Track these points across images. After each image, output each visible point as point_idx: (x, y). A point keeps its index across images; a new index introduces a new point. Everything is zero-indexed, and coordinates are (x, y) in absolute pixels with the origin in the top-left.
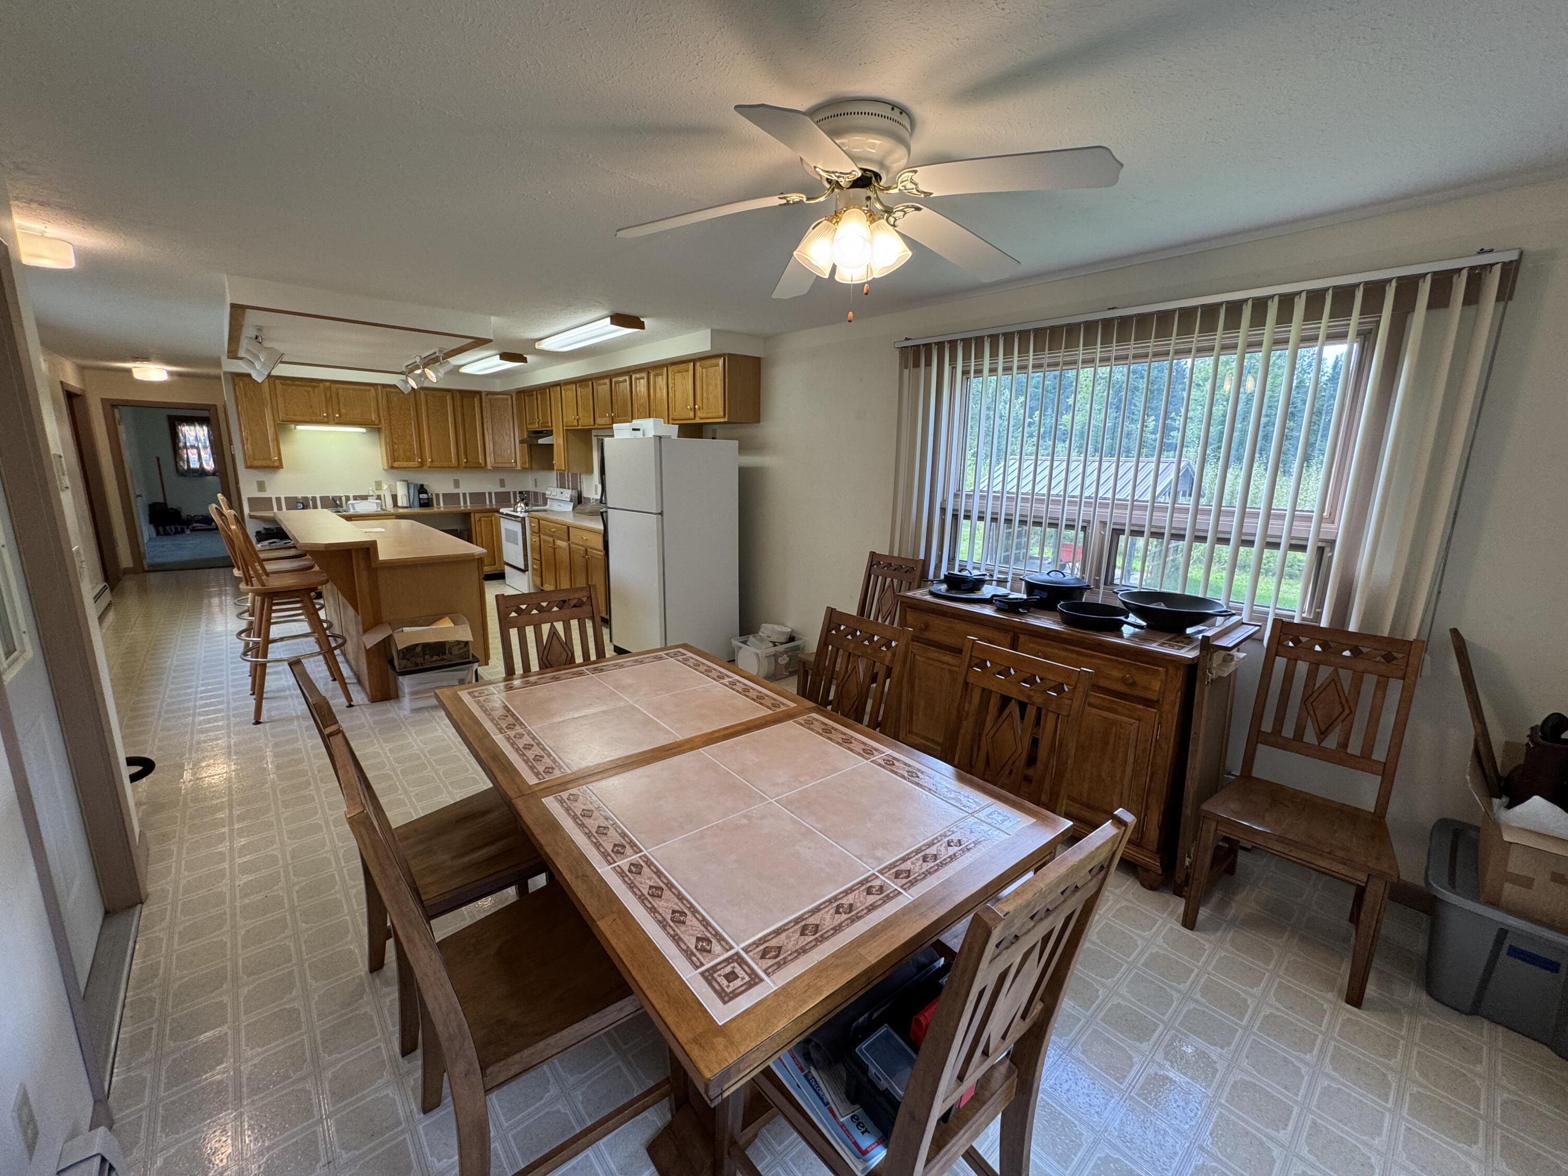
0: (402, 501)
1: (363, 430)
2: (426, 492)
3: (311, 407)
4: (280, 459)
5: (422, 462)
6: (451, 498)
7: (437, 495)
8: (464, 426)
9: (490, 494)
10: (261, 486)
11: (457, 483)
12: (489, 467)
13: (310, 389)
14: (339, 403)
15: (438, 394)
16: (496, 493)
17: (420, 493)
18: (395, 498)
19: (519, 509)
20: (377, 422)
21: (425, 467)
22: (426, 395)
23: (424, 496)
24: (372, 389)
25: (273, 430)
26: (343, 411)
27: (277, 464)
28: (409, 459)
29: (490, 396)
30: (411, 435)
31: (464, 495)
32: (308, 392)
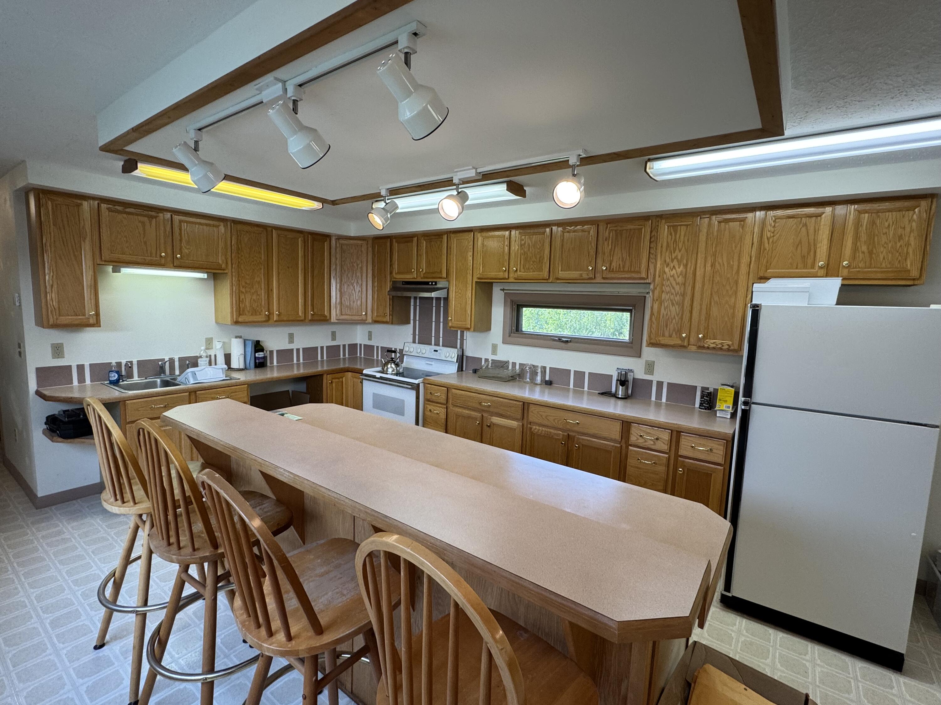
0: (237, 362)
1: (205, 276)
2: (262, 350)
3: (145, 243)
4: (97, 315)
5: (268, 316)
6: (285, 355)
7: (271, 352)
8: (313, 272)
9: (322, 348)
10: (58, 350)
11: (291, 338)
12: (333, 319)
13: (146, 219)
14: (181, 240)
15: (290, 235)
16: (328, 347)
17: (256, 351)
18: (228, 358)
19: (390, 370)
20: (223, 266)
21: (270, 322)
22: (279, 236)
23: (260, 355)
24: (222, 224)
25: (91, 273)
26: (186, 251)
27: (92, 321)
28: (255, 312)
29: (342, 241)
30: (259, 283)
31: (298, 350)
32: (143, 223)
